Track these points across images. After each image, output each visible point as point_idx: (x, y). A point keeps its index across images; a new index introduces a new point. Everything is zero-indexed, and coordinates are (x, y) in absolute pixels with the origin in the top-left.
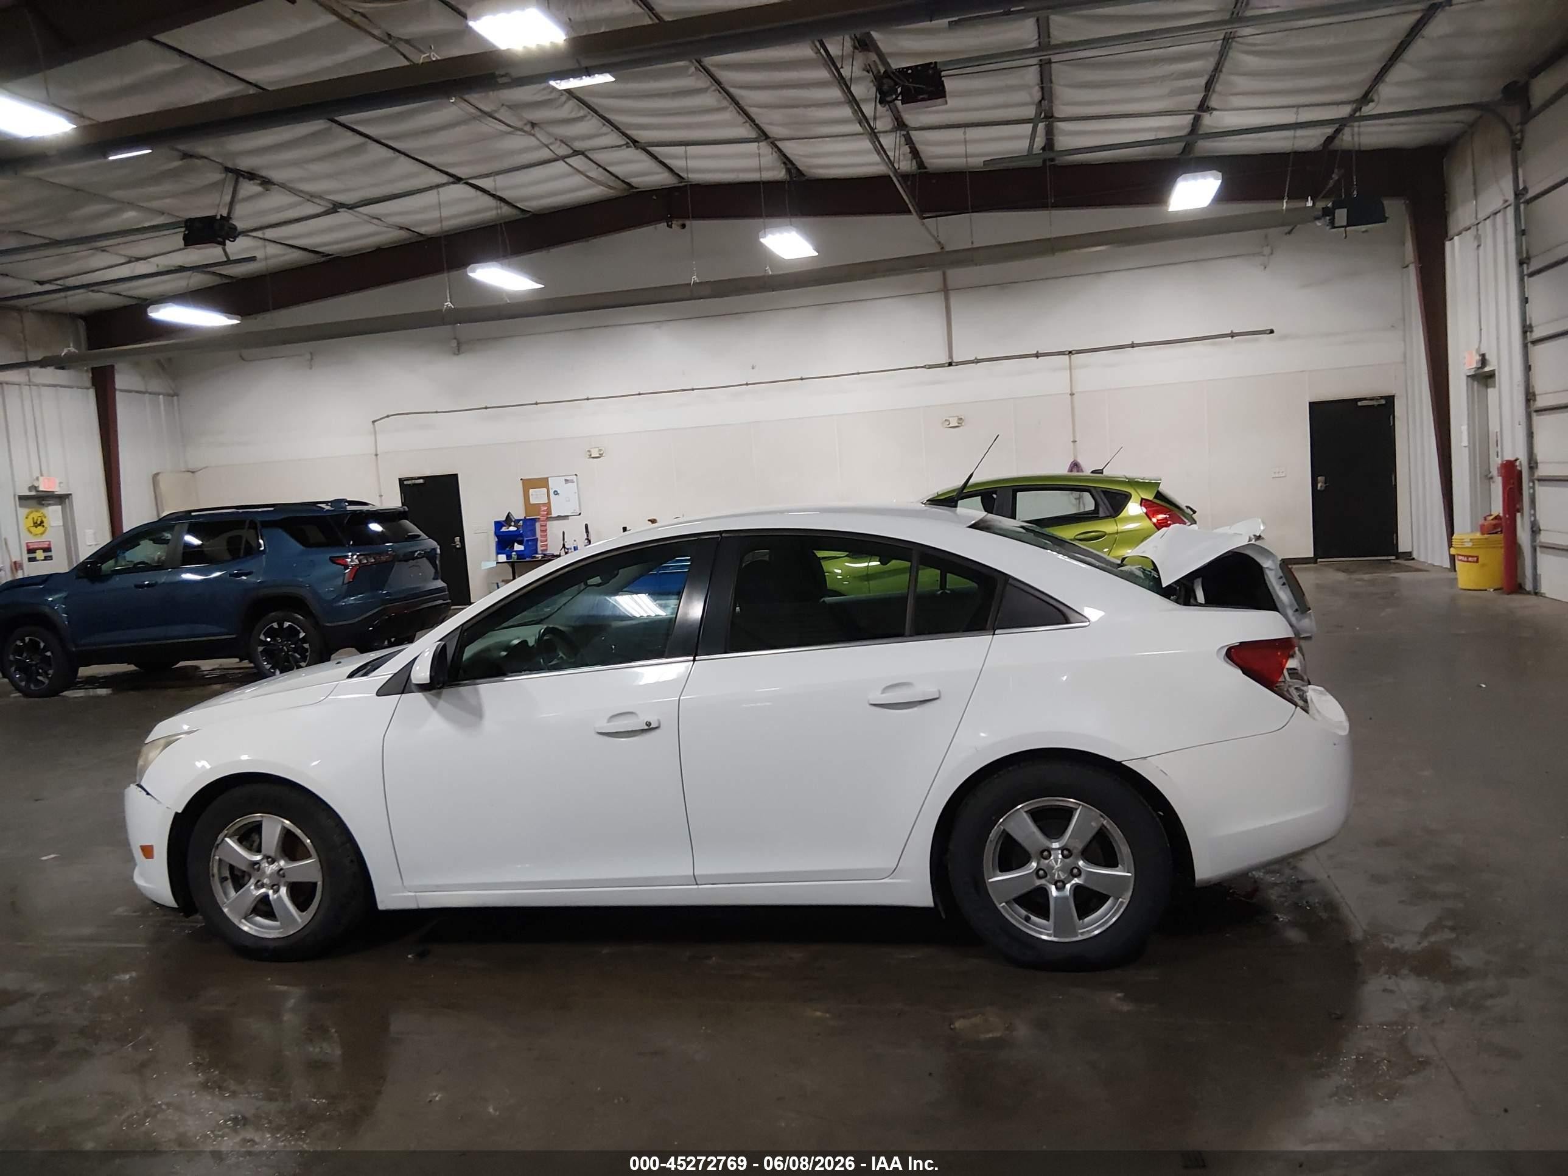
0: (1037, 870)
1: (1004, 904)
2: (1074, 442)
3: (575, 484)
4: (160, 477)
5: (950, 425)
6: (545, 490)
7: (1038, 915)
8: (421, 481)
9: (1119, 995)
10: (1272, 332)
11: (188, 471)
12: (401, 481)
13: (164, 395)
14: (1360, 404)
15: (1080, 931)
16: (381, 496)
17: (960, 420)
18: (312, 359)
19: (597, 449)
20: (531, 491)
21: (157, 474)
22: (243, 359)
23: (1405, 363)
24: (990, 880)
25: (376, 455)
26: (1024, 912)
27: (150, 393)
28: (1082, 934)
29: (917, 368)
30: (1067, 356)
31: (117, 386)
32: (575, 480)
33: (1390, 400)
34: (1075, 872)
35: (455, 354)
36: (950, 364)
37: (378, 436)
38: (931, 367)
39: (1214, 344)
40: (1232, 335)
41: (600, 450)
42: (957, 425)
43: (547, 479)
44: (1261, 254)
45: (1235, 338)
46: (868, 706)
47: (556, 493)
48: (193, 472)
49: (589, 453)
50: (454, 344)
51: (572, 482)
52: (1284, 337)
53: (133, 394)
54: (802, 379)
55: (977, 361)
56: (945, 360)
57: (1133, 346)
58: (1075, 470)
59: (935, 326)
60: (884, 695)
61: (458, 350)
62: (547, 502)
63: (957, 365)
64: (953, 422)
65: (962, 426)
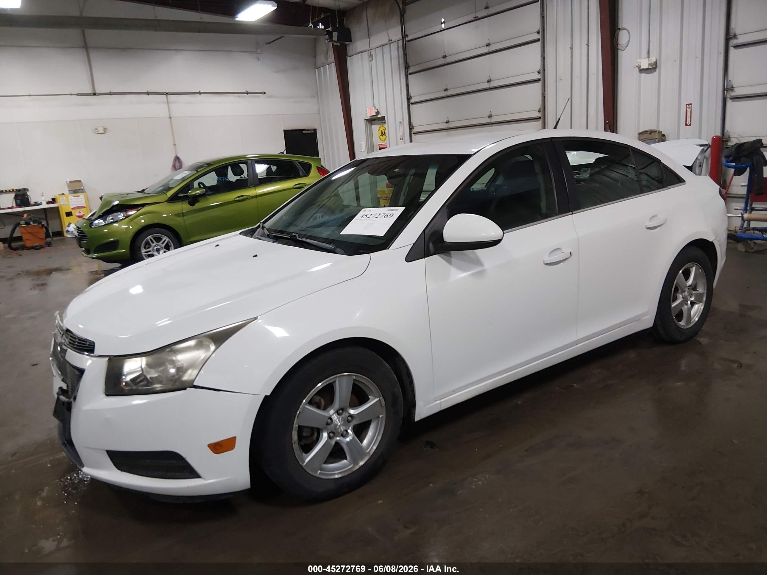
2: (175, 145)
5: (99, 132)
10: (265, 93)
14: (304, 132)
17: (105, 129)
23: (319, 114)
29: (71, 95)
30: (165, 96)
33: (315, 130)
36: (94, 94)
38: (81, 95)
39: (239, 97)
40: (247, 93)
42: (103, 132)
44: (256, 52)
45: (249, 95)
52: (270, 97)
55: (110, 94)
56: (91, 91)
57: (200, 93)
58: (177, 162)
63: (98, 95)
64: (101, 131)
65: (106, 133)
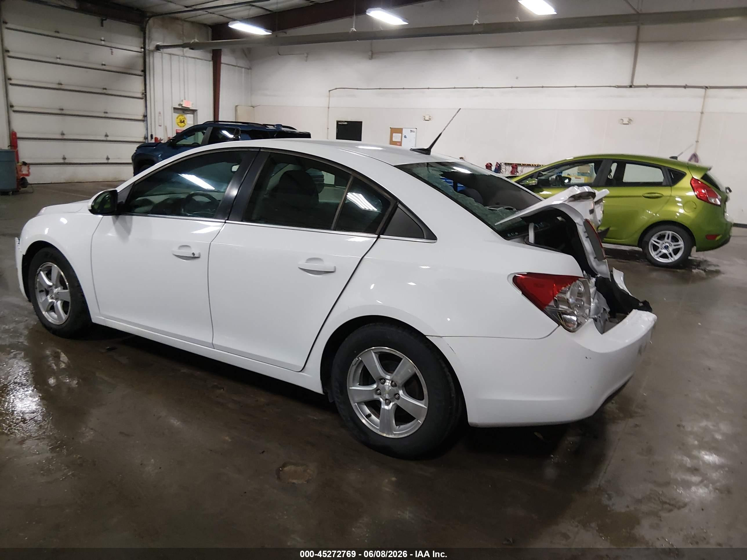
0: (377, 389)
1: (356, 404)
2: (697, 142)
3: (415, 133)
4: (238, 108)
5: (624, 123)
6: (400, 134)
7: (375, 415)
8: (346, 123)
9: (394, 479)
11: (252, 106)
12: (338, 122)
13: (245, 68)
15: (395, 433)
16: (328, 128)
17: (630, 120)
18: (307, 57)
19: (428, 116)
20: (394, 134)
21: (237, 106)
22: (280, 55)
24: (350, 388)
25: (329, 108)
26: (368, 411)
27: (239, 67)
28: (395, 434)
29: (611, 86)
30: (704, 89)
31: (222, 61)
32: (415, 131)
34: (396, 396)
35: (370, 59)
36: (631, 87)
37: (330, 98)
38: (619, 87)
41: (430, 116)
42: (627, 123)
43: (402, 129)
46: (297, 268)
47: (405, 137)
48: (254, 107)
49: (424, 118)
50: (370, 53)
51: (414, 132)
53: (231, 66)
54: (543, 87)
55: (647, 86)
56: (628, 83)
58: (694, 159)
59: (627, 62)
60: (306, 264)
61: (371, 58)
62: (400, 141)
63: (635, 88)
64: (626, 121)
65: (631, 124)
